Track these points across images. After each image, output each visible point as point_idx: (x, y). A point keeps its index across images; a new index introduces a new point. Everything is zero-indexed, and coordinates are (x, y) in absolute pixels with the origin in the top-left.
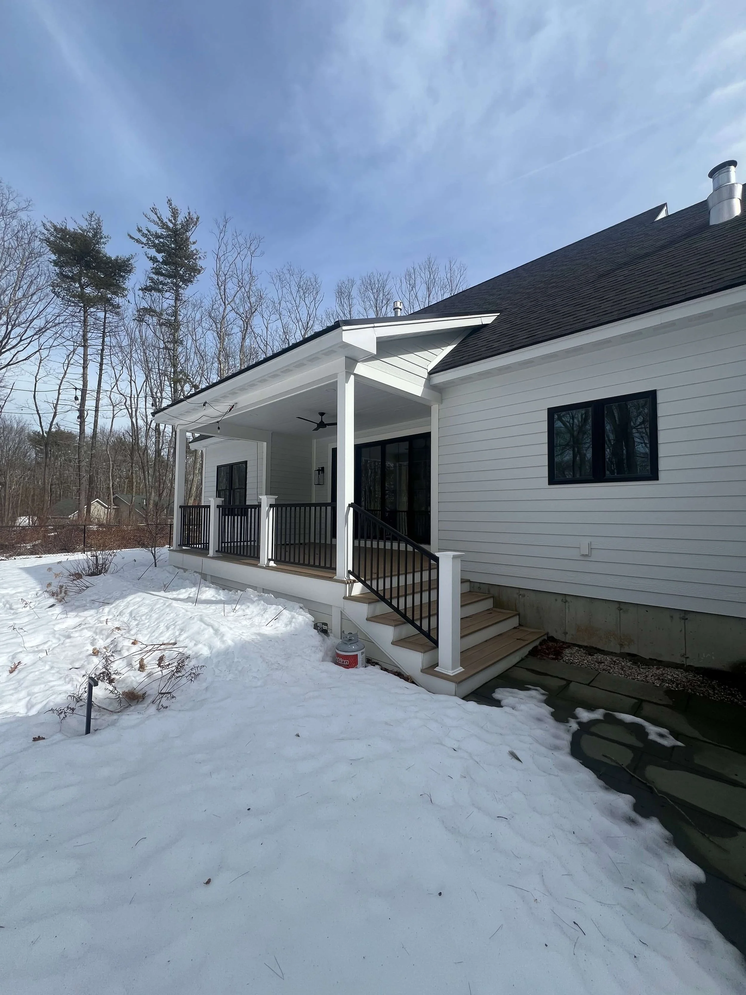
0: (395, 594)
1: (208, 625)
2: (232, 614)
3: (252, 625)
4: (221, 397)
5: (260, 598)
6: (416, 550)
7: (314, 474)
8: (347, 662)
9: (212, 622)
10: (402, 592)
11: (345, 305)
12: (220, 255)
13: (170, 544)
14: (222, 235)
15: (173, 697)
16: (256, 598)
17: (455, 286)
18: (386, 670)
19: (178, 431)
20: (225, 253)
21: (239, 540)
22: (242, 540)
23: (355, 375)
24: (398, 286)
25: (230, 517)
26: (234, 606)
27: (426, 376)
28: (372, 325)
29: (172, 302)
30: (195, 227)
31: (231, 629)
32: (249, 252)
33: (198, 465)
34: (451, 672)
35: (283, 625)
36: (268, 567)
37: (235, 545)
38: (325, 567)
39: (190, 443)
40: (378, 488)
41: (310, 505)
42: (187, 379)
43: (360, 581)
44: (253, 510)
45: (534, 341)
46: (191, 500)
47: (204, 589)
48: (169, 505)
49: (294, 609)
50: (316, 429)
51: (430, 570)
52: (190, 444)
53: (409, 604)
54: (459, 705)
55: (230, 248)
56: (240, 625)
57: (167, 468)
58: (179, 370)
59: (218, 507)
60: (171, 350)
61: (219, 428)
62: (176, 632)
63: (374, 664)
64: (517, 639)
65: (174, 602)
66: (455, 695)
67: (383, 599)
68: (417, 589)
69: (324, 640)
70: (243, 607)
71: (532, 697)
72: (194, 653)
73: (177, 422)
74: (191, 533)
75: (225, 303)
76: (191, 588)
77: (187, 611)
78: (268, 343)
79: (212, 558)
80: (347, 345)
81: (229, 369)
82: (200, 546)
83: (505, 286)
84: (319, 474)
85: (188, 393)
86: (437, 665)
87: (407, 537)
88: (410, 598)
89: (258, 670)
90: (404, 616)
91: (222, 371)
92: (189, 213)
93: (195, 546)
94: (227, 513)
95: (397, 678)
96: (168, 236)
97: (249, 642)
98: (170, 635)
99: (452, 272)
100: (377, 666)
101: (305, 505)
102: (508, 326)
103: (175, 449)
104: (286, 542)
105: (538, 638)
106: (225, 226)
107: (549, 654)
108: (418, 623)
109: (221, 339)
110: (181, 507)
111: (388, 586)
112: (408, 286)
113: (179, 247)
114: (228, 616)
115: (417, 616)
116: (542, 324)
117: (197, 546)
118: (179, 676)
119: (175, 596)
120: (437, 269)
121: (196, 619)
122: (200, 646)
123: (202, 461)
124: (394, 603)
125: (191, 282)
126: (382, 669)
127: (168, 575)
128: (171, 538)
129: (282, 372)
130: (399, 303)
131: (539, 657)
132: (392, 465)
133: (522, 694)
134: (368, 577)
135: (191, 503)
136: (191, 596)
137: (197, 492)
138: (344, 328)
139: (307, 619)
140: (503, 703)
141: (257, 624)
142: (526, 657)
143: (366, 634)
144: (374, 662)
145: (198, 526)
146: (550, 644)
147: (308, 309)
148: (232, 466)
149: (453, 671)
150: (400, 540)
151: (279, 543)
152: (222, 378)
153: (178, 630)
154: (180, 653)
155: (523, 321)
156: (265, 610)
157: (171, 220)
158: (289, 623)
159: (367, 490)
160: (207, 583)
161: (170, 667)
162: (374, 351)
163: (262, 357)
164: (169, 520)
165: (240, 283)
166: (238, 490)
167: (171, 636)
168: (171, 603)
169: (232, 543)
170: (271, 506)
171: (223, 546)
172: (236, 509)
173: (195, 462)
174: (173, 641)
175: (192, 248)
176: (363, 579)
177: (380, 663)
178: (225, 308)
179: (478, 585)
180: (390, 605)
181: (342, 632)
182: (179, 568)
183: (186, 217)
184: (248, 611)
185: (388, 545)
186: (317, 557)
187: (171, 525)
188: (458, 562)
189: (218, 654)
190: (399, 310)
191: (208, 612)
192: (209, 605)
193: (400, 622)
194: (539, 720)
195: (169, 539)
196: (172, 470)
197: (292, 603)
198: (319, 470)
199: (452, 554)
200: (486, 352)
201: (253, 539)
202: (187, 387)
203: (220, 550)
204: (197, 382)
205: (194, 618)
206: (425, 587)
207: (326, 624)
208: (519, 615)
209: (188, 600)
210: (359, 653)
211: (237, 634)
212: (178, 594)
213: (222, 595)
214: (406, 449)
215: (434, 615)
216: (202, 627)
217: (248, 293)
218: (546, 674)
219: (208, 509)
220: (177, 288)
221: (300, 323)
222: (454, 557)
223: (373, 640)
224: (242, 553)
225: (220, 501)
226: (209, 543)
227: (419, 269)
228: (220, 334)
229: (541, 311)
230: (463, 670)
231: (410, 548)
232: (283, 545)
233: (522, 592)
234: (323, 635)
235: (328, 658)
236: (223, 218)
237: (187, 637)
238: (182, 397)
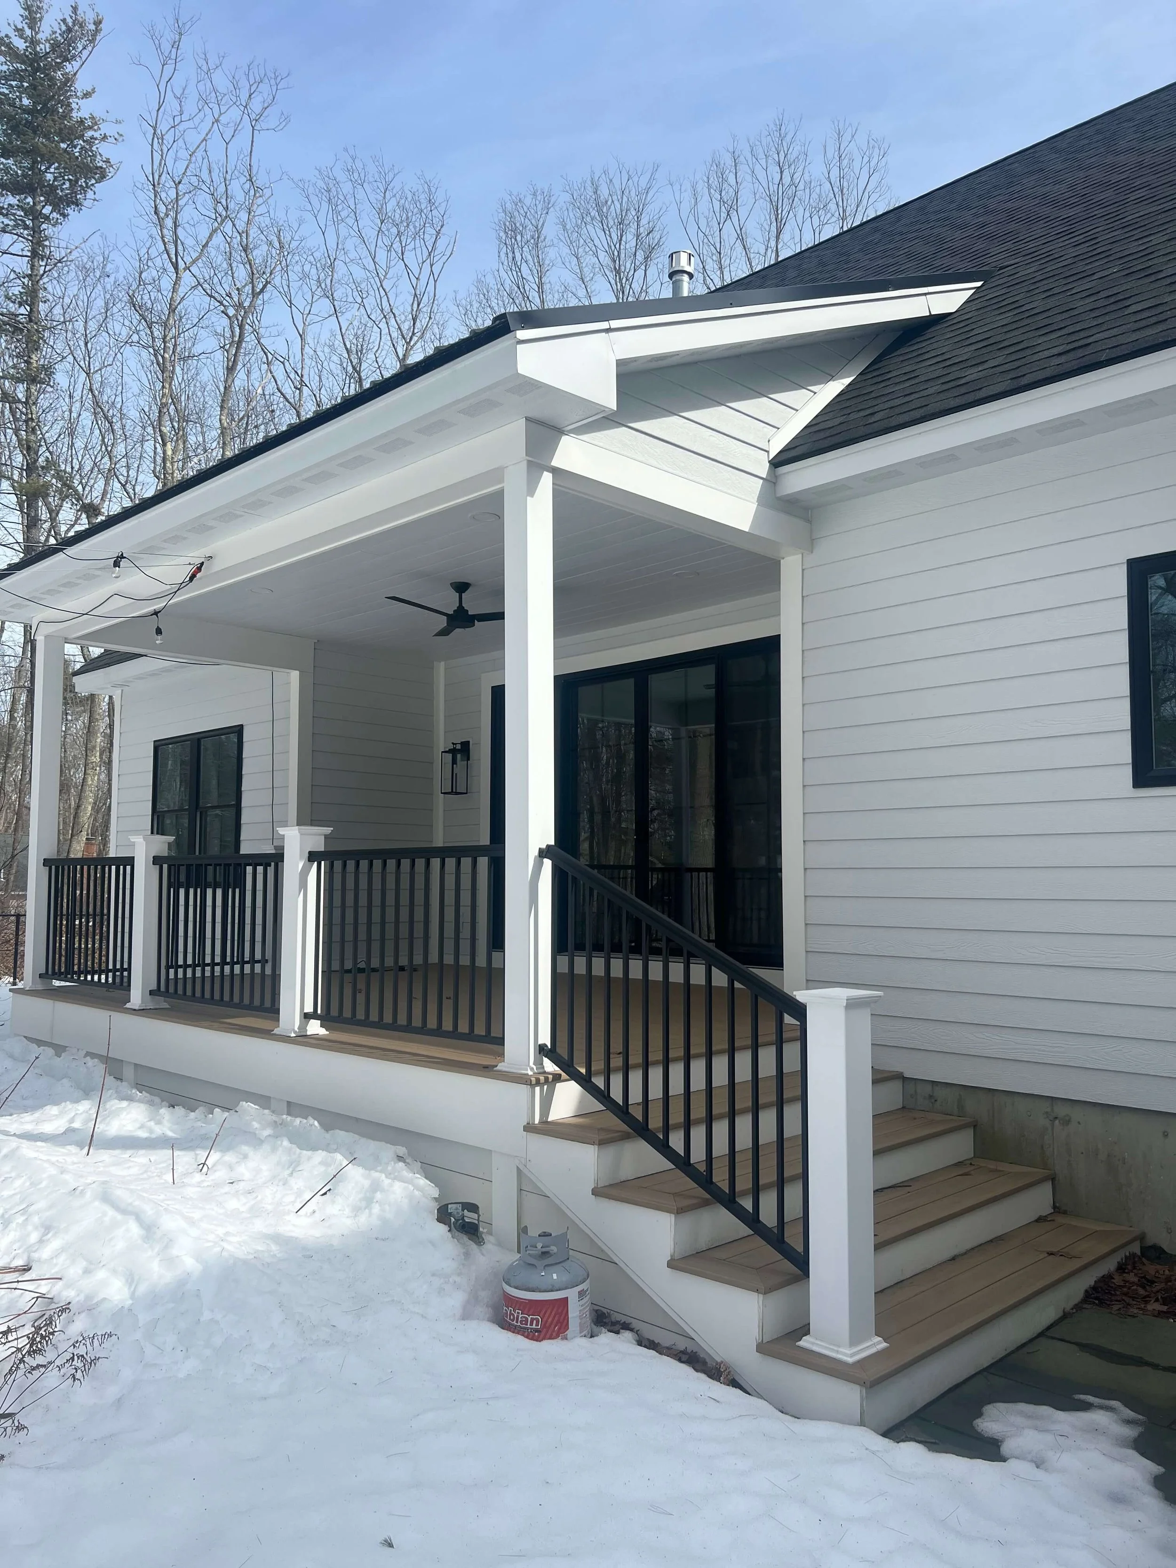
0: (677, 1116)
1: (124, 1212)
2: (198, 1177)
3: (256, 1211)
4: (165, 541)
5: (280, 1130)
6: (737, 985)
7: (440, 764)
8: (534, 1322)
9: (137, 1203)
10: (698, 1110)
11: (524, 267)
12: (163, 127)
13: (16, 973)
14: (169, 69)
15: (20, 1428)
16: (268, 1132)
17: (854, 206)
18: (651, 1345)
19: (40, 639)
20: (177, 120)
21: (218, 960)
22: (228, 960)
23: (555, 471)
24: (686, 207)
25: (192, 891)
26: (202, 1155)
27: (763, 470)
28: (604, 325)
29: (22, 265)
30: (90, 48)
31: (192, 1222)
32: (246, 116)
33: (99, 740)
34: (848, 1352)
35: (347, 1211)
36: (303, 1039)
37: (208, 974)
38: (470, 1036)
39: (76, 673)
40: (628, 800)
41: (428, 853)
42: (67, 490)
43: (575, 1076)
44: (260, 869)
45: (1087, 361)
46: (79, 842)
47: (114, 1104)
48: (13, 857)
49: (377, 1159)
50: (444, 633)
51: (779, 1045)
52: (75, 679)
53: (721, 1147)
54: (873, 1453)
55: (191, 107)
56: (222, 1211)
57: (9, 750)
58: (41, 461)
59: (157, 860)
60: (19, 401)
61: (159, 631)
62: (28, 1235)
63: (617, 1328)
64: (1051, 1254)
65: (25, 1143)
66: (862, 1424)
67: (641, 1130)
68: (744, 1100)
69: (467, 1255)
70: (230, 1157)
71: (1096, 1430)
72: (82, 1297)
73: (36, 615)
74: (77, 939)
75: (176, 266)
76: (77, 1101)
77: (63, 1171)
78: (305, 379)
79: (140, 1012)
80: (530, 386)
81: (187, 459)
82: (103, 977)
83: (1000, 198)
84: (454, 762)
85: (68, 530)
86: (805, 1330)
87: (711, 946)
88: (721, 1129)
89: (273, 1346)
90: (705, 1180)
91: (168, 464)
92: (75, 9)
93: (89, 978)
94: (183, 878)
95: (685, 1370)
96: (15, 74)
97: (245, 1262)
98: (13, 1243)
99: (845, 162)
100: (627, 1335)
101: (412, 854)
102: (1008, 317)
103: (31, 692)
104: (355, 962)
105: (1113, 1251)
106: (176, 45)
107: (1145, 1300)
108: (747, 1204)
109: (165, 369)
110: (47, 862)
111: (656, 1091)
112: (717, 204)
113: (45, 105)
114: (184, 1185)
115: (744, 1182)
116: (1108, 309)
117: (96, 978)
118: (39, 1366)
119: (29, 1127)
120: (802, 157)
121: (88, 1194)
122: (101, 1274)
123: (111, 726)
124: (676, 1141)
125: (77, 204)
126: (640, 1343)
127: (8, 1063)
128: (18, 956)
129: (341, 465)
130: (684, 257)
131: (1116, 1307)
132: (668, 734)
133: (1064, 1420)
134: (598, 1065)
135: (78, 850)
136: (76, 1125)
137: (95, 820)
138: (522, 334)
139: (417, 1193)
140: (1005, 1449)
141: (270, 1208)
142: (1078, 1307)
143: (592, 1236)
144: (618, 1322)
145: (98, 919)
146: (1151, 1269)
147: (414, 281)
148: (199, 740)
149: (855, 1350)
150: (691, 955)
151: (336, 966)
152: (170, 485)
153: (36, 1228)
154: (42, 1296)
155: (1051, 303)
156: (294, 1166)
157: (22, 30)
158: (364, 1204)
159: (596, 810)
160: (124, 1087)
161: (10, 1338)
162: (612, 403)
163: (288, 419)
164: (14, 903)
165: (220, 209)
166: (218, 812)
167: (15, 1246)
168: (18, 1148)
169: (199, 969)
170: (313, 857)
171: (172, 976)
172: (210, 869)
173: (90, 730)
174: (19, 1262)
175: (82, 109)
176: (583, 1071)
177: (635, 1324)
178: (178, 278)
179: (928, 1089)
180: (663, 1147)
181: (523, 1230)
182: (40, 1043)
183: (64, 21)
184: (244, 1171)
185: (656, 969)
186: (448, 1006)
187: (18, 916)
188: (864, 1018)
189: (154, 1299)
190: (686, 278)
191: (125, 1173)
192: (129, 1152)
193: (695, 1201)
194: (1117, 1499)
195: (11, 960)
196: (24, 756)
197: (373, 1145)
198: (453, 751)
199: (843, 994)
200: (942, 396)
201: (258, 956)
202: (67, 513)
203: (163, 989)
204: (94, 496)
205: (82, 1192)
206: (768, 1095)
207: (473, 1208)
208: (975, 1126)
209: (66, 1138)
210: (572, 1295)
211: (211, 1237)
212: (38, 1122)
213: (166, 1123)
214: (708, 687)
215: (793, 1179)
216: (107, 1219)
217: (244, 235)
218: (1140, 1362)
219: (128, 868)
220: (36, 222)
221: (392, 322)
222: (852, 1005)
223: (609, 1253)
224: (226, 998)
225: (161, 844)
226: (129, 970)
227: (749, 156)
228: (163, 357)
229: (1106, 273)
230: (884, 1345)
231: (720, 979)
232: (349, 971)
233: (1061, 1111)
234: (465, 1238)
235: (482, 1310)
236: (171, 21)
237: (63, 1250)
238: (52, 541)
